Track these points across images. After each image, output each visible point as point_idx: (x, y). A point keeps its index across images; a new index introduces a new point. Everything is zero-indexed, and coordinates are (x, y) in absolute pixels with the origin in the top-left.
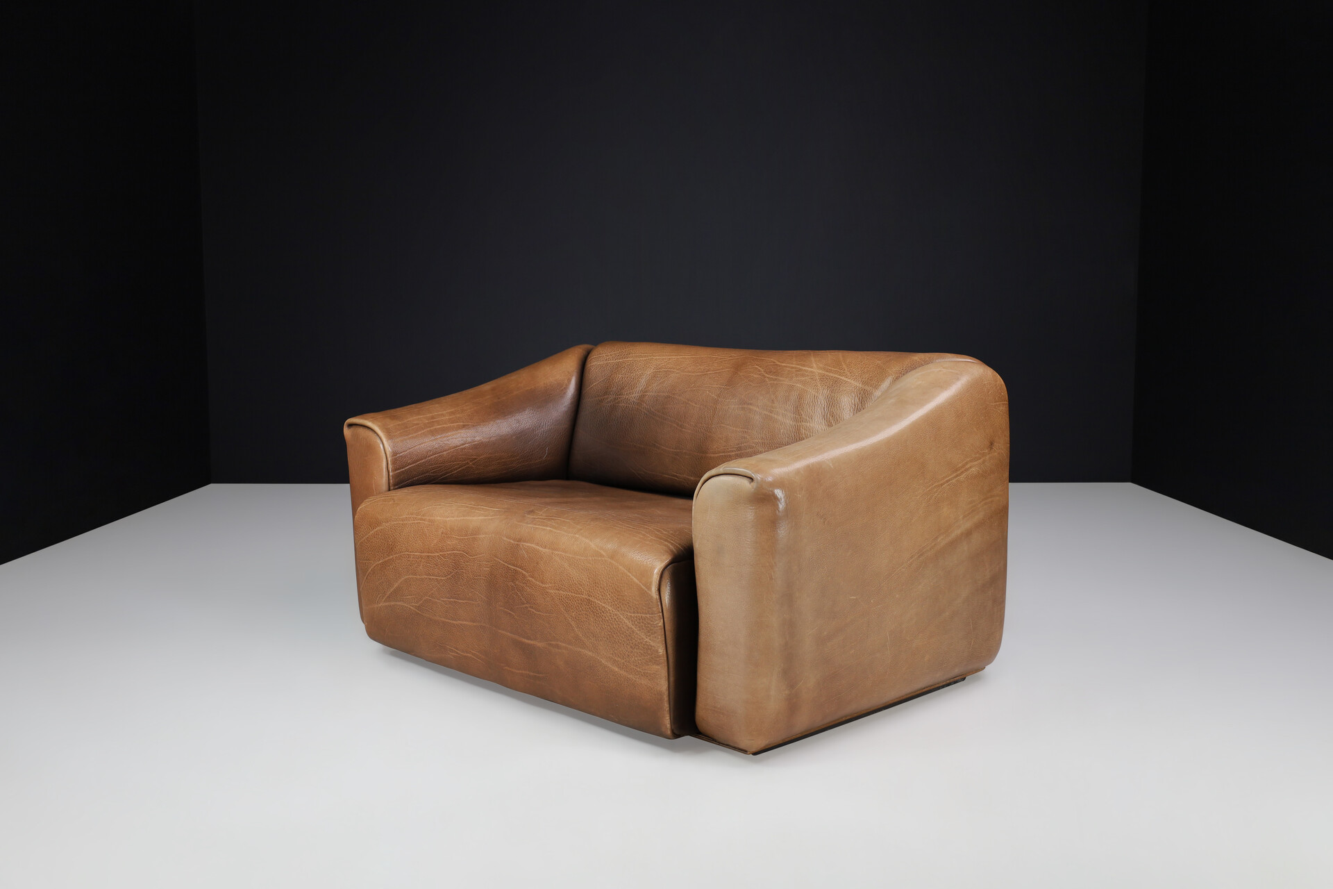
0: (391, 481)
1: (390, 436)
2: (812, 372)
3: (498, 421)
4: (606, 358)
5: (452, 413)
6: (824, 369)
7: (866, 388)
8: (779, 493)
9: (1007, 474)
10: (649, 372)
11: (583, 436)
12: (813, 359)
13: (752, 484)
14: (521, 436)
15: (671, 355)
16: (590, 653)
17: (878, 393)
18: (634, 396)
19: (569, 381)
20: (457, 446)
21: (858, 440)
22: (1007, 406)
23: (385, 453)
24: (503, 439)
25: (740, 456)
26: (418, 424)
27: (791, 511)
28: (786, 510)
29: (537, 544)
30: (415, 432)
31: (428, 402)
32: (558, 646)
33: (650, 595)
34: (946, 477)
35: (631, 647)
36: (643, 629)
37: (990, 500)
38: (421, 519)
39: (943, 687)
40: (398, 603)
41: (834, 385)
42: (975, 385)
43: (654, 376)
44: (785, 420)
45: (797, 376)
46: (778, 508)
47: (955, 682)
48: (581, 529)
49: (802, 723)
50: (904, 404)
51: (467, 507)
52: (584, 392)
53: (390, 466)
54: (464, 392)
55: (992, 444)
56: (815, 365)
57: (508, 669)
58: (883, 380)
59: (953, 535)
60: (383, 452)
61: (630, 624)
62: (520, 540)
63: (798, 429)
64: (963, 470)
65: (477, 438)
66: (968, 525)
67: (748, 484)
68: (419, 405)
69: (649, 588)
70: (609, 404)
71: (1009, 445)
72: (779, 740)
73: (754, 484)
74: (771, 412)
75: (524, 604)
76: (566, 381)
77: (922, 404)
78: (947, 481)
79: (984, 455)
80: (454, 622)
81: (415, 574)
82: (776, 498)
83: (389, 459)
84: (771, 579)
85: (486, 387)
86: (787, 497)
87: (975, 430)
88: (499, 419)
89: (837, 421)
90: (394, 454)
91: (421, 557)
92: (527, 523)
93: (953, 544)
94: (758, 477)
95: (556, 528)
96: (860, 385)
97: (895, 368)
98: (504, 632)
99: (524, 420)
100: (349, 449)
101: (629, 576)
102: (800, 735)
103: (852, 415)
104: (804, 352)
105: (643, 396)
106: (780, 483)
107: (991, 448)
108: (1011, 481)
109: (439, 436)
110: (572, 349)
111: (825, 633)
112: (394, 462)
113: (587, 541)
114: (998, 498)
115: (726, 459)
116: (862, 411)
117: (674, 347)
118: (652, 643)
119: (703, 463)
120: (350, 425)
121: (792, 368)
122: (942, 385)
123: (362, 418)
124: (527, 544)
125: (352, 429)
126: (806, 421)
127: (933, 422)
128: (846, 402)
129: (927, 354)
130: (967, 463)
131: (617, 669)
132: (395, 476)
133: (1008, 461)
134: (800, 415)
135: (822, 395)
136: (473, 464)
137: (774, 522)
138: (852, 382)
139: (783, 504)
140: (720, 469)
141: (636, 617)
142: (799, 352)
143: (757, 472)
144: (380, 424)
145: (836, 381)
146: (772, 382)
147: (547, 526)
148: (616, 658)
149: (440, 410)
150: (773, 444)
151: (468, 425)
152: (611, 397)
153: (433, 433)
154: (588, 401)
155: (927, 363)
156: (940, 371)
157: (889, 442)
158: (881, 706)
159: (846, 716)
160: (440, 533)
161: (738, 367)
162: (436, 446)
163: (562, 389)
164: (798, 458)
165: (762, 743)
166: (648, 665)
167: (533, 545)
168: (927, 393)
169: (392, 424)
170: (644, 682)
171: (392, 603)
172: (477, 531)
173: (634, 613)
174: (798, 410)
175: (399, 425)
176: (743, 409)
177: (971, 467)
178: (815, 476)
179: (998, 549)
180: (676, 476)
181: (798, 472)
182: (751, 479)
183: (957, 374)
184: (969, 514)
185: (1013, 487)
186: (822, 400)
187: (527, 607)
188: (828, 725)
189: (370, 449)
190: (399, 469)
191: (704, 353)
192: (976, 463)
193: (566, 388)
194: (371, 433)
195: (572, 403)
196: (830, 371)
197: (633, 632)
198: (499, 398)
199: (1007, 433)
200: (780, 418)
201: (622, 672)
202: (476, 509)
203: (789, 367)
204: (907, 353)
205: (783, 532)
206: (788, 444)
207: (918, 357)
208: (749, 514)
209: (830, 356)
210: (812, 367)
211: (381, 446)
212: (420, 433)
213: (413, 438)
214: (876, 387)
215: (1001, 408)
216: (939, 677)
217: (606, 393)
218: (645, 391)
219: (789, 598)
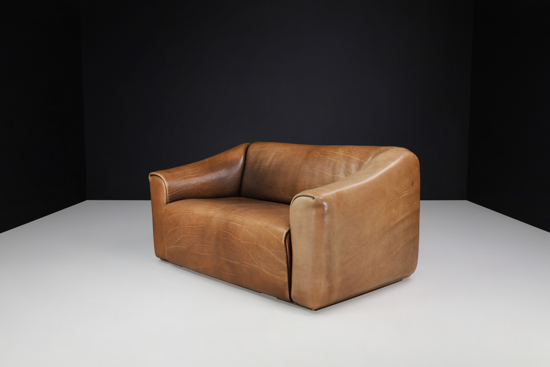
0: (168, 198)
1: (167, 179)
2: (339, 154)
3: (211, 174)
4: (255, 148)
5: (193, 170)
6: (344, 153)
7: (361, 161)
8: (325, 204)
9: (419, 196)
10: (273, 154)
11: (246, 180)
12: (340, 149)
13: (314, 200)
14: (221, 180)
15: (281, 147)
16: (257, 266)
17: (366, 163)
18: (267, 164)
19: (241, 157)
20: (194, 184)
21: (357, 182)
22: (419, 168)
23: (165, 187)
24: (213, 181)
25: (310, 189)
26: (179, 175)
27: (330, 211)
28: (328, 210)
29: (236, 223)
30: (178, 178)
31: (183, 166)
32: (245, 264)
33: (282, 243)
34: (394, 197)
35: (274, 264)
36: (279, 257)
37: (412, 207)
38: (189, 213)
39: (393, 283)
40: (180, 246)
41: (348, 160)
42: (406, 160)
43: (275, 156)
44: (328, 174)
45: (333, 156)
46: (325, 210)
47: (398, 281)
48: (254, 217)
49: (335, 297)
50: (376, 167)
51: (208, 208)
52: (246, 162)
53: (167, 192)
54: (198, 162)
55: (413, 184)
56: (341, 152)
57: (224, 272)
58: (368, 158)
59: (396, 221)
60: (165, 186)
61: (273, 255)
62: (229, 221)
63: (334, 178)
64: (401, 194)
65: (203, 181)
66: (403, 217)
67: (312, 200)
68: (179, 167)
69: (282, 240)
70: (257, 167)
71: (420, 184)
72: (325, 305)
73: (315, 200)
74: (323, 170)
75: (230, 246)
76: (239, 158)
77: (384, 167)
78: (394, 199)
79: (410, 188)
80: (202, 254)
81: (187, 235)
82: (324, 206)
83: (167, 189)
84: (322, 238)
85: (207, 160)
86: (328, 205)
87: (406, 178)
88: (212, 173)
89: (349, 174)
90: (169, 187)
91: (189, 228)
92: (232, 214)
93: (397, 225)
94: (316, 197)
95: (243, 216)
96: (359, 160)
97: (373, 153)
98: (222, 258)
99: (222, 173)
100: (151, 185)
101: (273, 235)
102: (334, 303)
103: (355, 172)
104: (336, 146)
105: (270, 164)
106: (325, 200)
107: (413, 186)
108: (421, 199)
109: (187, 180)
110: (242, 145)
111: (344, 261)
112: (169, 190)
113: (256, 221)
114: (415, 206)
115: (304, 189)
116: (360, 170)
117: (283, 144)
118: (282, 262)
119: (294, 191)
120: (151, 175)
121: (331, 152)
122: (392, 160)
123: (156, 172)
124: (232, 223)
125: (152, 177)
126: (337, 174)
127: (388, 175)
128: (353, 166)
129: (386, 147)
130: (402, 192)
131: (268, 273)
132: (169, 197)
133: (419, 190)
134: (334, 172)
135: (343, 164)
136: (201, 191)
137: (323, 216)
138: (356, 158)
139: (327, 208)
140: (301, 194)
141: (276, 252)
142: (334, 146)
143: (316, 195)
144: (163, 175)
145: (349, 158)
146: (323, 158)
147: (240, 215)
148: (268, 268)
149: (188, 169)
150: (323, 183)
151: (199, 176)
152: (258, 164)
153: (185, 179)
154: (248, 166)
155: (386, 150)
156: (392, 154)
157: (370, 183)
158: (368, 291)
159: (353, 295)
160: (197, 218)
161: (309, 152)
162: (186, 184)
163: (238, 161)
164: (333, 190)
165: (318, 306)
166: (281, 271)
167: (235, 223)
168: (386, 163)
169: (168, 175)
170: (279, 278)
171: (177, 246)
172: (211, 217)
173: (275, 250)
174: (334, 170)
175: (171, 175)
176: (311, 169)
177: (404, 193)
178: (340, 196)
179: (416, 226)
180: (284, 197)
181: (333, 195)
182: (314, 198)
183: (399, 155)
184: (403, 212)
185: (422, 202)
186: (343, 166)
187: (232, 248)
188: (345, 299)
189: (159, 185)
190: (171, 193)
191: (295, 147)
192: (406, 191)
193: (239, 161)
194: (160, 179)
195: (242, 167)
196: (347, 154)
197: (275, 258)
198: (212, 165)
199: (419, 179)
200: (326, 173)
201: (271, 274)
202: (211, 209)
203: (330, 152)
204: (378, 147)
205: (327, 219)
206: (330, 183)
207: (383, 148)
208: (313, 212)
209: (347, 148)
210: (339, 152)
211: (164, 184)
212: (180, 179)
213: (176, 180)
214: (366, 160)
215: (417, 169)
216: (391, 279)
217: (255, 163)
218: (271, 162)
219: (329, 247)
